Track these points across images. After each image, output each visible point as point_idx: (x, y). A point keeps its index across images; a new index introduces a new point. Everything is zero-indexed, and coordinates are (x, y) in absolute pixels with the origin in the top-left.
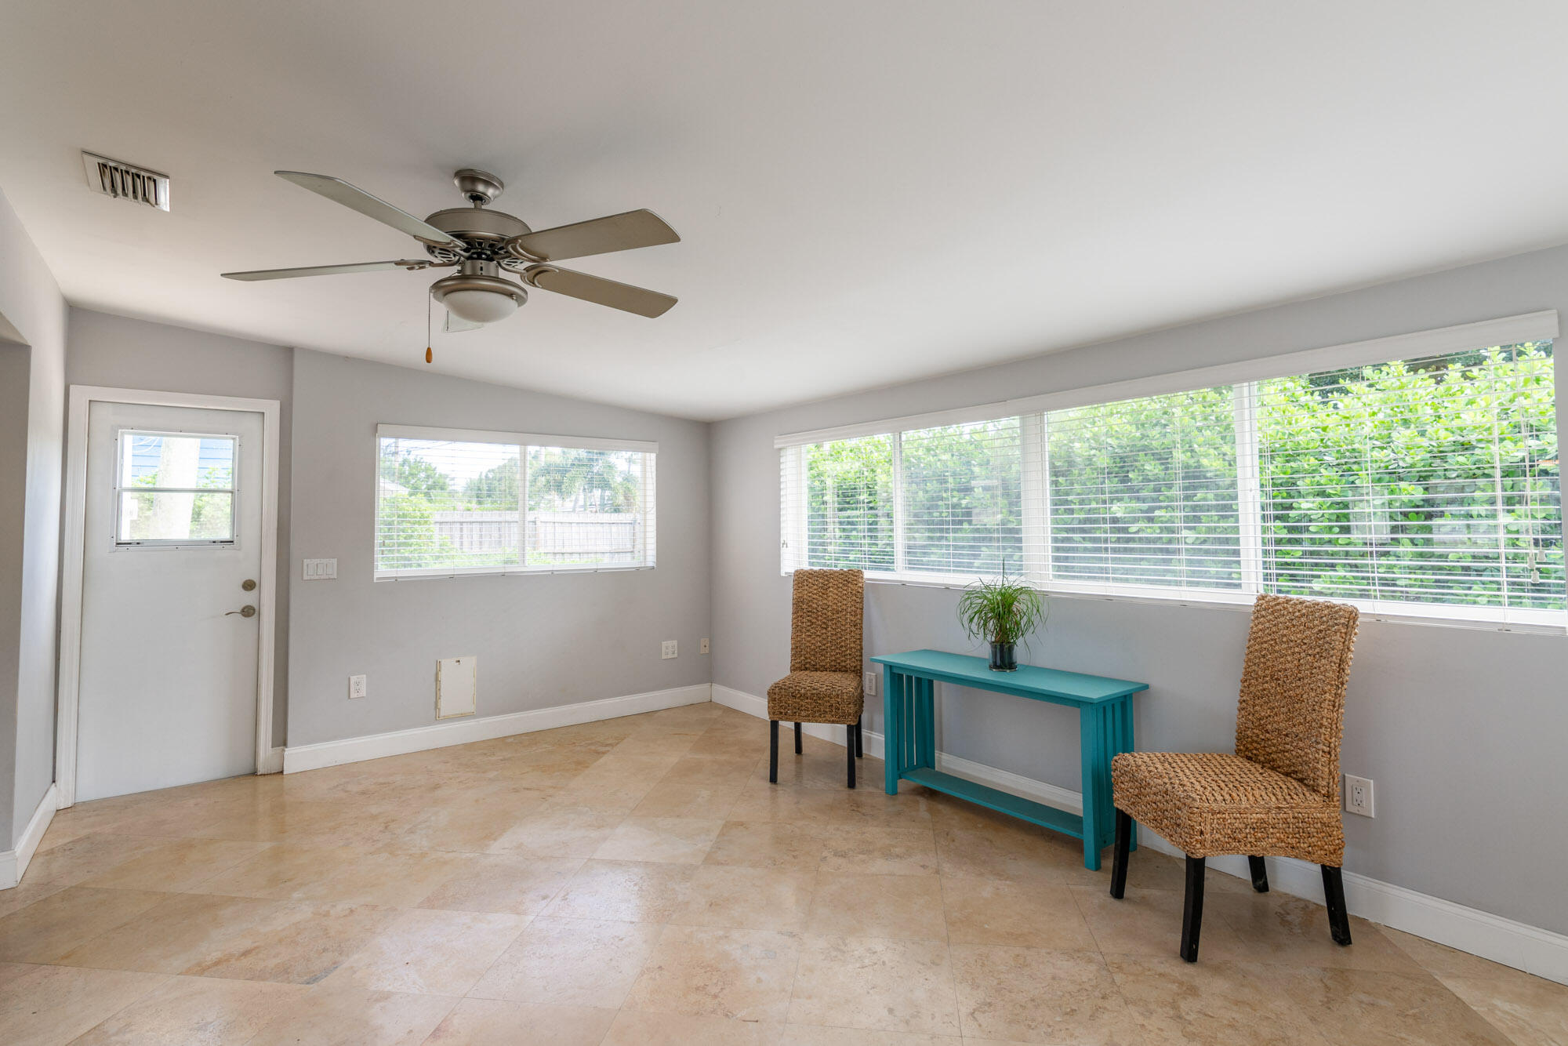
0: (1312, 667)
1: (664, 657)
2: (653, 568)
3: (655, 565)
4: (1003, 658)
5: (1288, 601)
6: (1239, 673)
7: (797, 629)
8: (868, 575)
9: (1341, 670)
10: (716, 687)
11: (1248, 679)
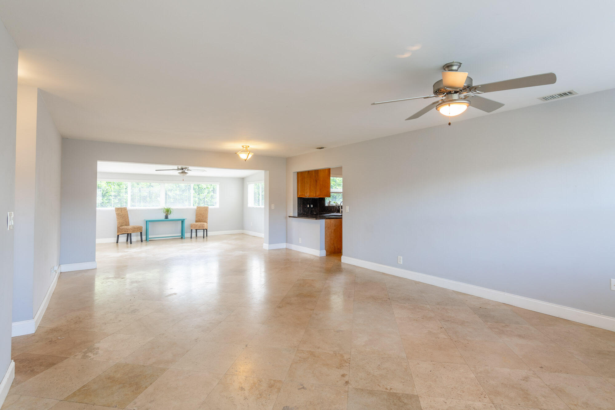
4: (167, 217)
7: (118, 219)
11: (197, 215)
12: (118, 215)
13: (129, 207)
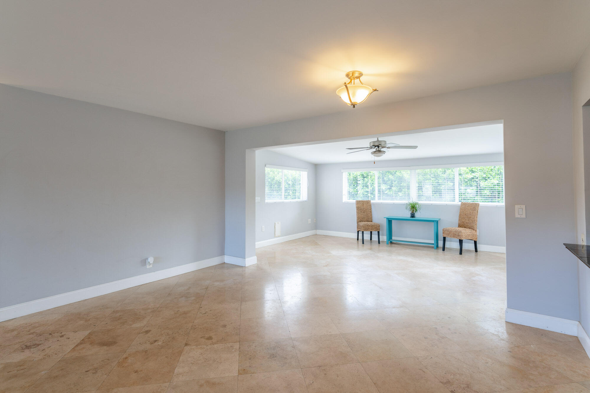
0: (473, 212)
1: (309, 223)
2: (306, 201)
3: (307, 200)
4: (413, 216)
5: (467, 203)
6: (458, 215)
7: (358, 213)
8: (372, 201)
9: (477, 212)
10: (317, 230)
11: (460, 215)
12: (358, 208)
13: (376, 200)
